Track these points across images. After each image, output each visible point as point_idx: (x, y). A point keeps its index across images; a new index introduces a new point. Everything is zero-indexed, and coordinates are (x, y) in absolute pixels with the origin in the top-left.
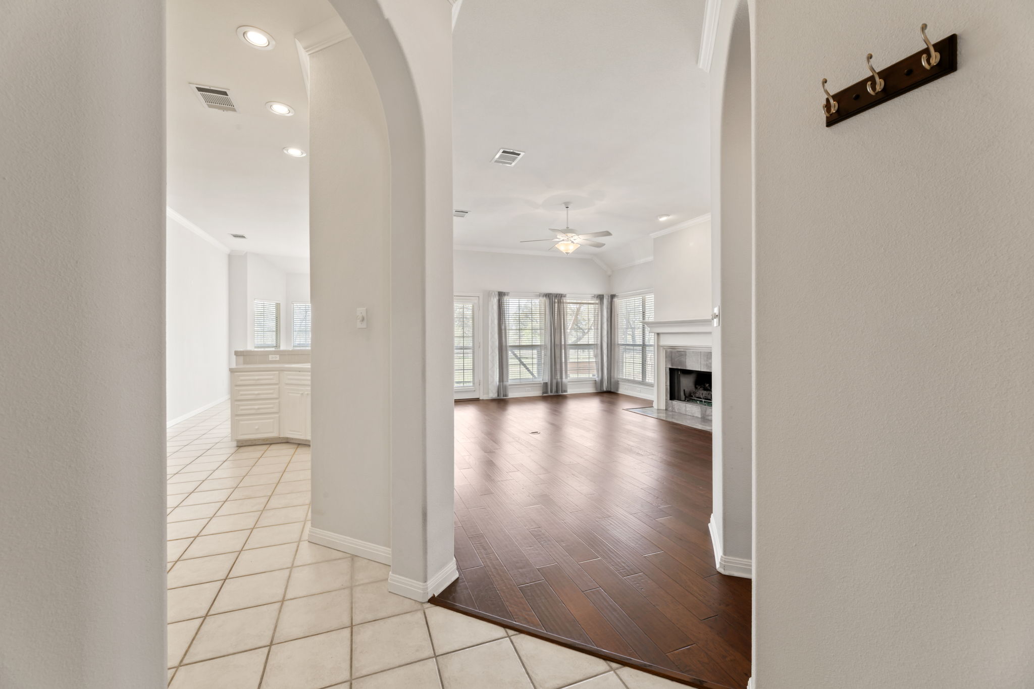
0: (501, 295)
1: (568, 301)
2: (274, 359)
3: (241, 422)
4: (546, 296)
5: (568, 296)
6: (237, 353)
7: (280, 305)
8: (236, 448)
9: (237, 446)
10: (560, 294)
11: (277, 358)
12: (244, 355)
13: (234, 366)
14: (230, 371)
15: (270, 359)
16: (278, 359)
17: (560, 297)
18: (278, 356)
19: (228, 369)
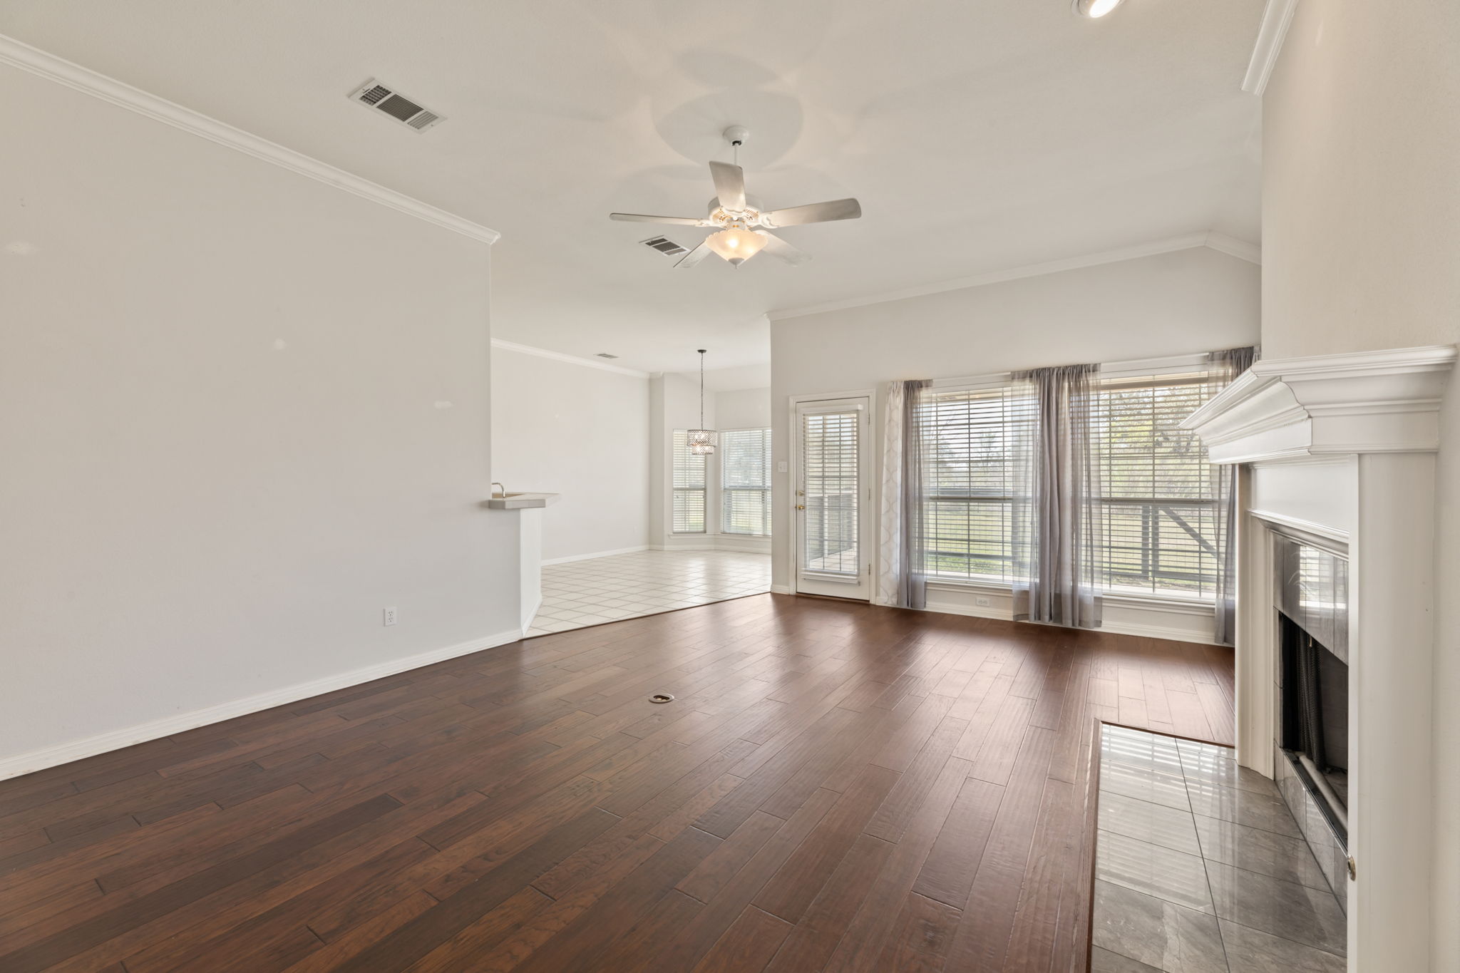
0: (912, 388)
1: (1104, 382)
4: (1031, 377)
5: (1103, 367)
10: (1074, 367)
17: (1077, 373)
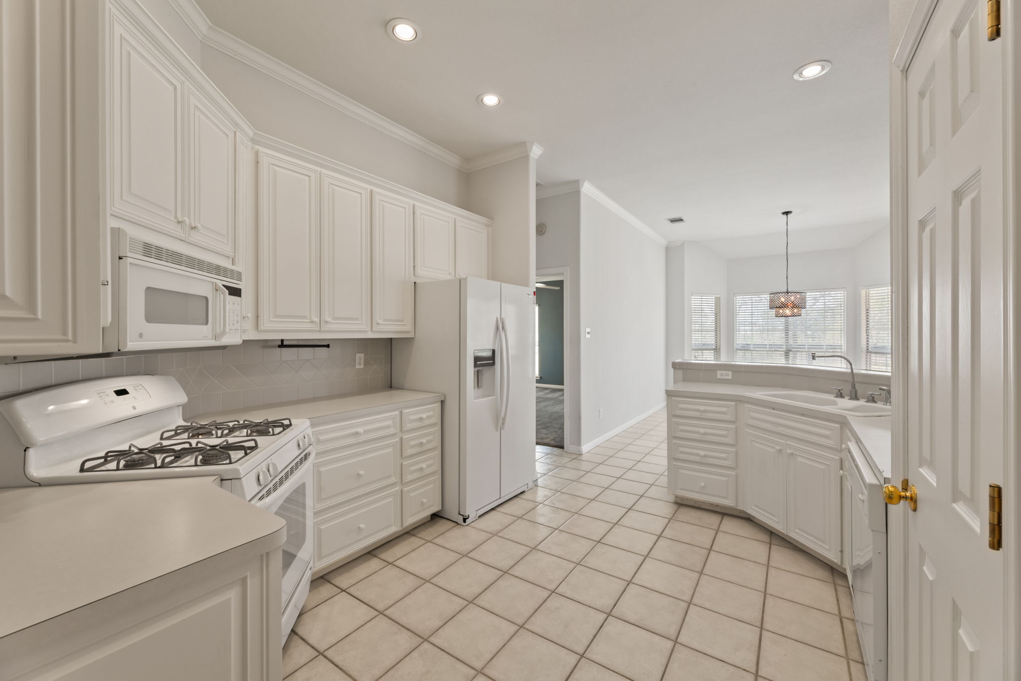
2: (724, 377)
3: (682, 471)
6: (676, 366)
7: (720, 299)
8: (675, 507)
9: (676, 503)
11: (729, 375)
12: (683, 369)
13: (671, 387)
14: (666, 393)
15: (719, 377)
16: (730, 377)
18: (730, 373)
19: (665, 391)
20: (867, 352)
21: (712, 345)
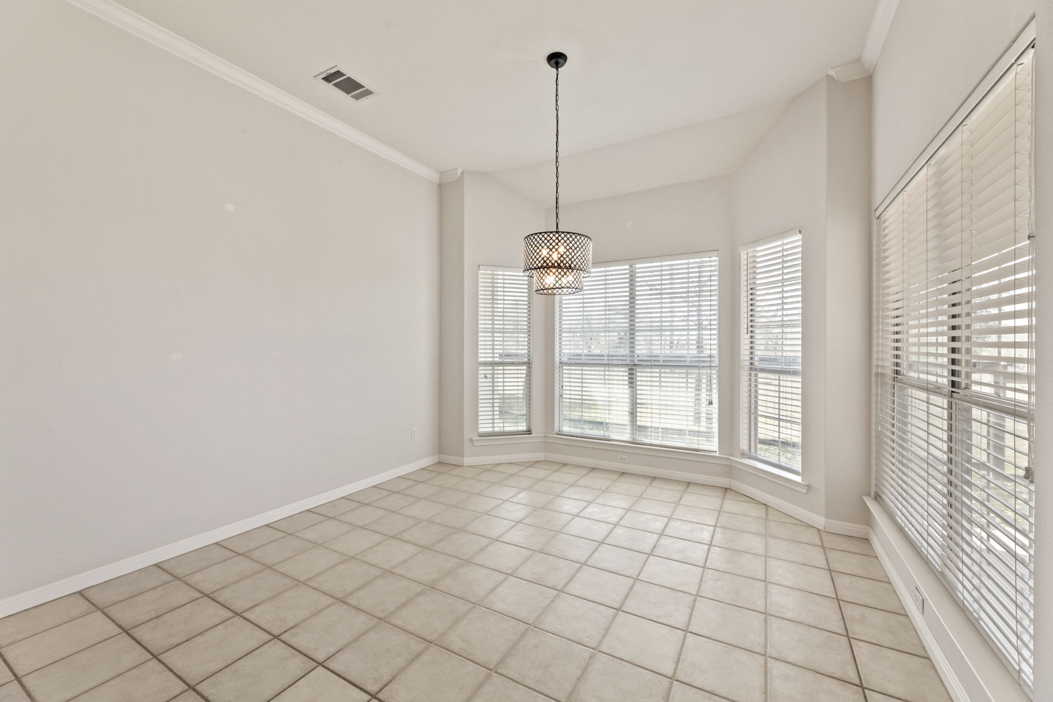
20: (751, 369)
21: (522, 355)
